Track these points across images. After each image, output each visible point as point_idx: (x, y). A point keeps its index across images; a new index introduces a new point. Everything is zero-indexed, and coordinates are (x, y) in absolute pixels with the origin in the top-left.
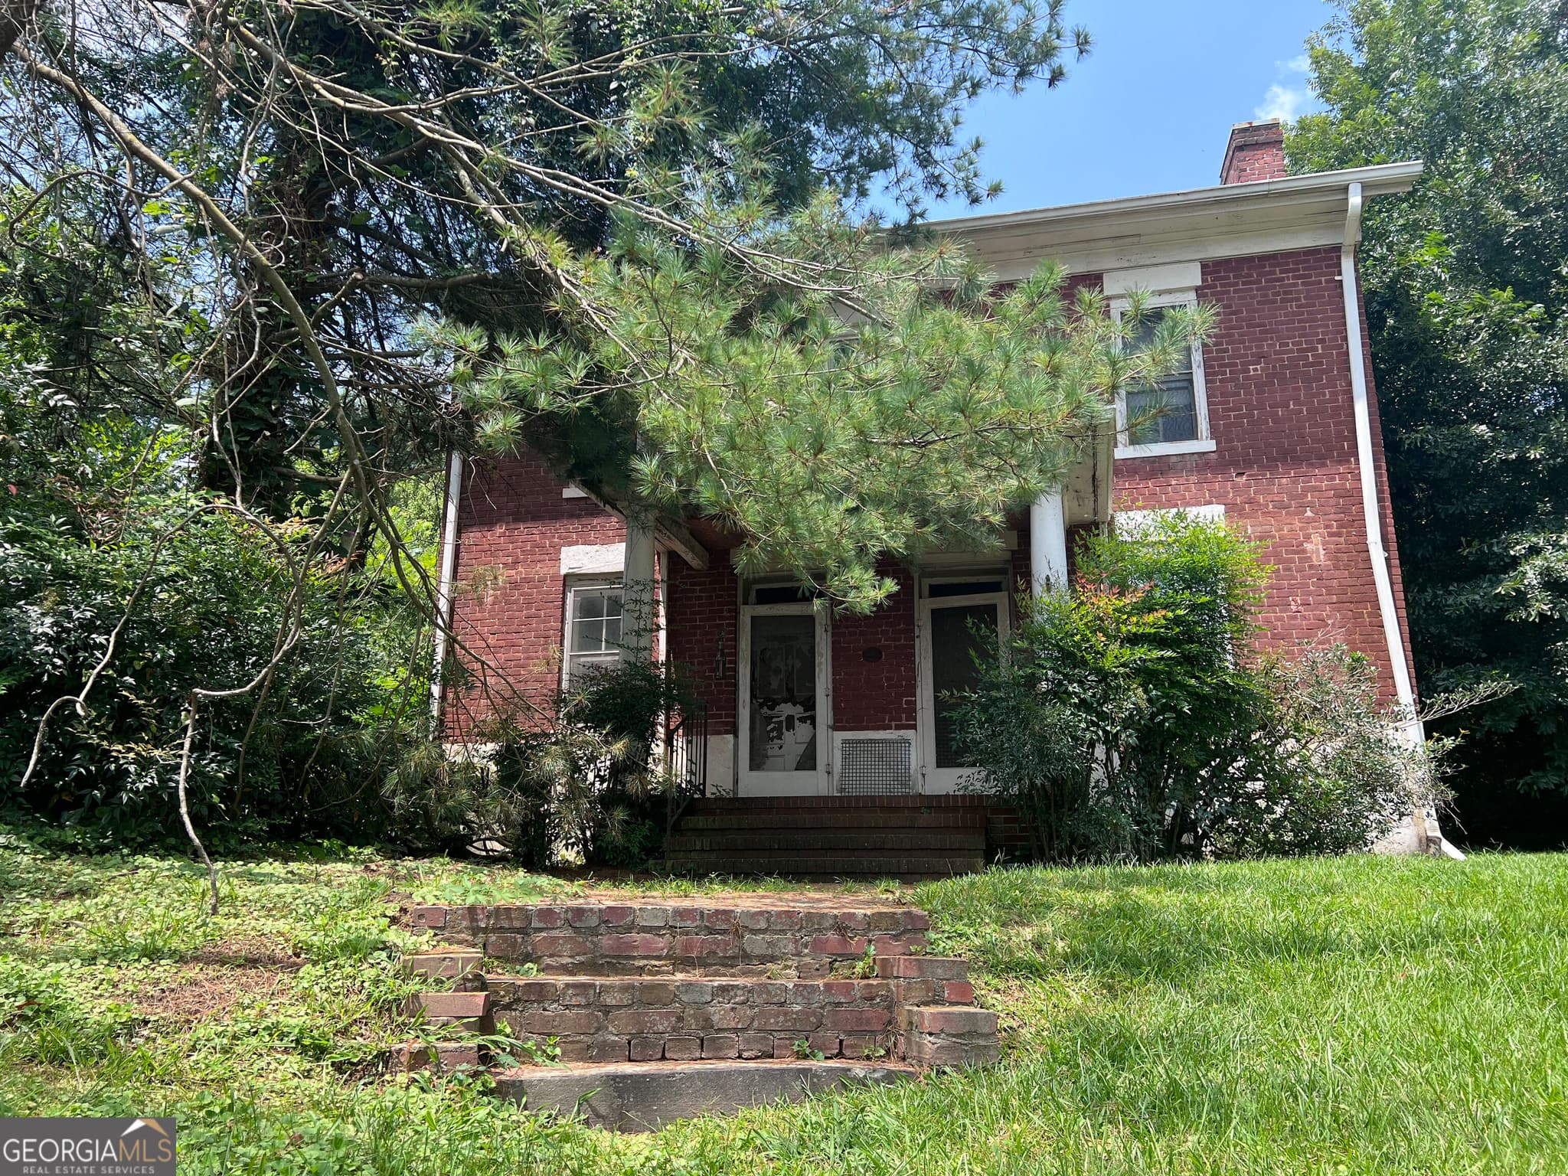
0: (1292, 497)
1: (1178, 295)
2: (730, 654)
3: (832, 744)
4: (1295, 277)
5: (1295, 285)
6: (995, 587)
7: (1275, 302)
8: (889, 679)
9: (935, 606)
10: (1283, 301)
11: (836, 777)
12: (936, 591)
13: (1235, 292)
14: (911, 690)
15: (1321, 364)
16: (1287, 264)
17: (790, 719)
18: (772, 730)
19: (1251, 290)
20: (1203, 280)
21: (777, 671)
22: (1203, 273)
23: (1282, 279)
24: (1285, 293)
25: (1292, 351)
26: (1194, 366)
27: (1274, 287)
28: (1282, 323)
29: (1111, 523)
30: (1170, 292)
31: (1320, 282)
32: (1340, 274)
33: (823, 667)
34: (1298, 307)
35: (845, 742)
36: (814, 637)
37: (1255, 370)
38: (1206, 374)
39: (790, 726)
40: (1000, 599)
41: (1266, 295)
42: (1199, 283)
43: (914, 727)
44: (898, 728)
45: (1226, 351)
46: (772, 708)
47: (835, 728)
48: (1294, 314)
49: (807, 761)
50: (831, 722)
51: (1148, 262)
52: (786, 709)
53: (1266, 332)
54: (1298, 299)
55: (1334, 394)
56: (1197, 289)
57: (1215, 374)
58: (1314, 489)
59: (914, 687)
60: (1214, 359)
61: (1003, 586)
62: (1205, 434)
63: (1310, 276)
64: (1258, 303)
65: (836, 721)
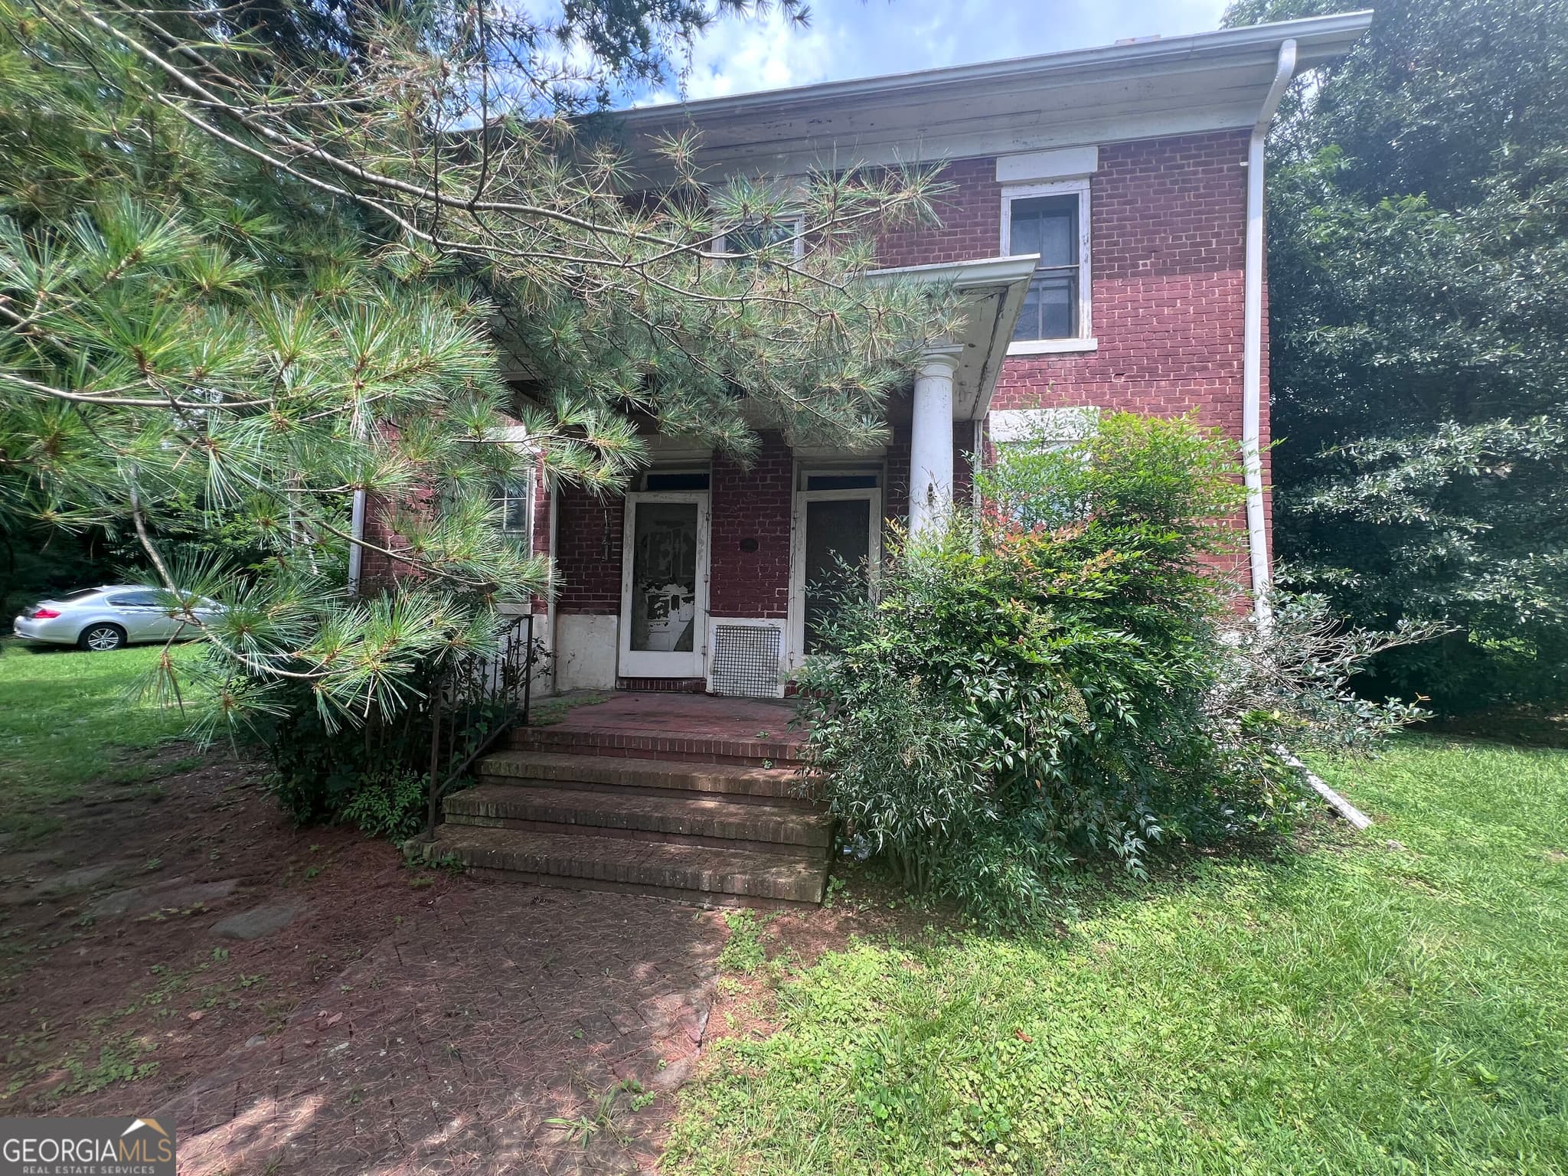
0: (1168, 400)
1: (1070, 183)
2: (616, 539)
3: (708, 629)
4: (1197, 164)
5: (1195, 173)
6: (868, 482)
7: (1171, 191)
8: (763, 569)
9: (811, 499)
10: (1181, 190)
11: (711, 660)
12: (816, 484)
13: (1131, 180)
14: (784, 581)
15: (1214, 259)
16: (1189, 149)
17: (675, 599)
18: (659, 608)
19: (1149, 177)
20: (1100, 167)
21: (666, 554)
22: (1100, 159)
23: (1182, 167)
24: (1184, 181)
25: (1184, 245)
26: (1081, 260)
27: (1173, 175)
28: (1178, 215)
29: (986, 421)
30: (1063, 179)
31: (1221, 170)
32: (1246, 159)
33: (704, 554)
34: (1196, 196)
35: (719, 627)
36: (696, 523)
37: (1145, 265)
38: (1093, 269)
39: (675, 605)
40: (874, 496)
41: (1164, 184)
42: (1095, 169)
43: (785, 616)
44: (770, 616)
45: (1116, 244)
46: (659, 588)
47: (712, 614)
48: (1192, 205)
49: (685, 643)
50: (708, 608)
51: (1045, 145)
52: (672, 590)
53: (1160, 224)
54: (1197, 189)
55: (1224, 294)
56: (1092, 177)
57: (1103, 268)
58: (1193, 393)
59: (788, 577)
60: (1102, 252)
61: (878, 481)
62: (1086, 333)
63: (1212, 163)
64: (1155, 192)
65: (712, 607)
